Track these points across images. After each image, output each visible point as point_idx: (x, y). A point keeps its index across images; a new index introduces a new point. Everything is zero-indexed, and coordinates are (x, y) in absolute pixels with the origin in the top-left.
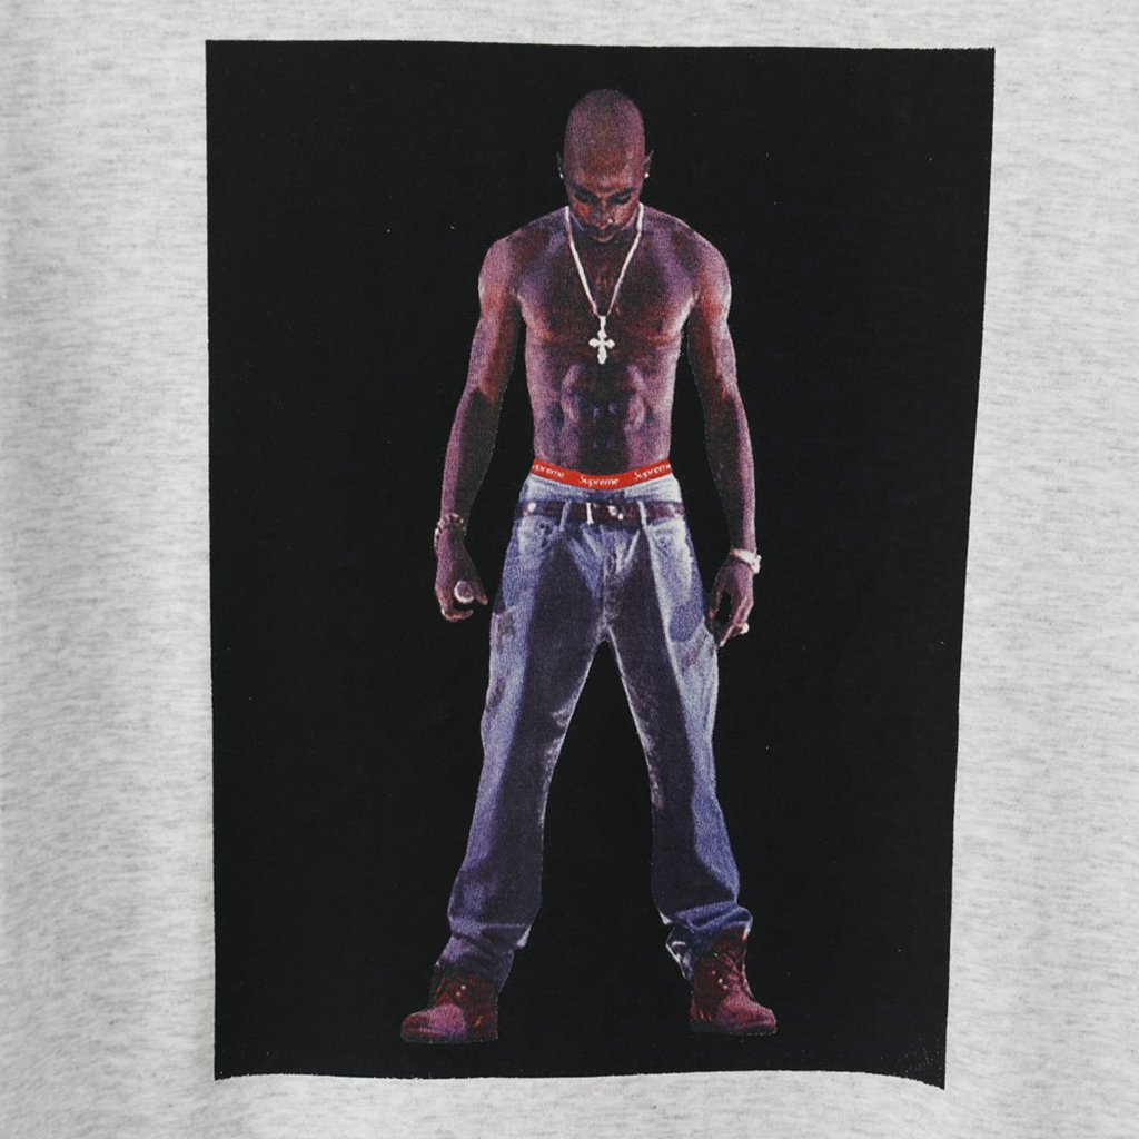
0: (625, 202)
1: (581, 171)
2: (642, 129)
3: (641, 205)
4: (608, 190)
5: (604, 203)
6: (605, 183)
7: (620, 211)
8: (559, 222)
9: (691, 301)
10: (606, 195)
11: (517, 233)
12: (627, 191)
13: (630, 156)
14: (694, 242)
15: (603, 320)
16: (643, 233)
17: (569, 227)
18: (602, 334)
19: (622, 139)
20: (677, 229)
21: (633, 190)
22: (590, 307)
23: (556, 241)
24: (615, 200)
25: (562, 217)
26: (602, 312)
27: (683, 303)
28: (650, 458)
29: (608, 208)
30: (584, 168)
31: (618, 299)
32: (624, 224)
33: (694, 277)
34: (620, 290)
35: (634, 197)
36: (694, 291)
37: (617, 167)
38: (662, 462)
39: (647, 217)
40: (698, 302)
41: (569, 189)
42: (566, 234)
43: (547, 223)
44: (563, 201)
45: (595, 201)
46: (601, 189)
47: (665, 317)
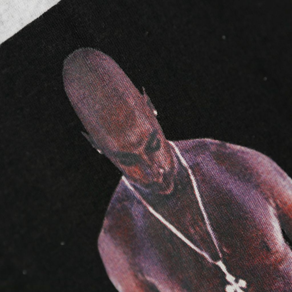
0: (158, 148)
1: (109, 138)
2: (121, 71)
3: (171, 143)
4: (139, 143)
5: (145, 157)
6: (133, 139)
8: (127, 196)
9: (272, 210)
10: (141, 149)
11: (106, 222)
12: (153, 135)
13: (132, 102)
14: (234, 154)
15: (220, 264)
16: (191, 167)
17: (138, 195)
18: (230, 278)
19: (115, 90)
20: (213, 148)
21: (155, 132)
22: (203, 257)
23: (136, 211)
24: (151, 150)
25: (126, 189)
26: (216, 258)
27: (268, 213)
29: (152, 159)
30: (109, 133)
31: (219, 239)
32: (172, 168)
33: (257, 186)
34: (214, 230)
35: (161, 137)
36: (267, 199)
37: (130, 117)
39: (184, 151)
40: (277, 208)
41: (113, 160)
42: (139, 202)
43: (120, 200)
45: (137, 160)
46: (133, 145)
47: (264, 235)
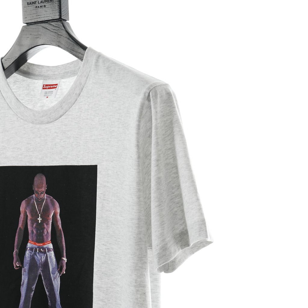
0: (43, 194)
1: (36, 188)
2: (45, 181)
3: (45, 194)
4: (40, 191)
5: (40, 194)
6: (40, 190)
7: (42, 195)
8: (33, 198)
9: (53, 211)
10: (40, 192)
11: (26, 199)
12: (43, 192)
13: (44, 185)
14: (54, 201)
15: (40, 215)
16: (46, 199)
17: (34, 198)
18: (40, 217)
19: (43, 182)
20: (51, 198)
21: (44, 191)
22: (38, 212)
23: (32, 200)
24: (41, 193)
25: (33, 196)
26: (40, 213)
27: (52, 212)
28: (48, 240)
29: (40, 195)
30: (37, 187)
31: (42, 211)
32: (43, 197)
33: (54, 207)
34: (42, 210)
35: (44, 192)
36: (54, 210)
37: (42, 187)
38: (50, 241)
39: (46, 196)
40: (54, 212)
41: (34, 191)
42: (34, 199)
43: (31, 197)
44: (34, 194)
45: (38, 193)
46: (39, 191)
47: (49, 214)
